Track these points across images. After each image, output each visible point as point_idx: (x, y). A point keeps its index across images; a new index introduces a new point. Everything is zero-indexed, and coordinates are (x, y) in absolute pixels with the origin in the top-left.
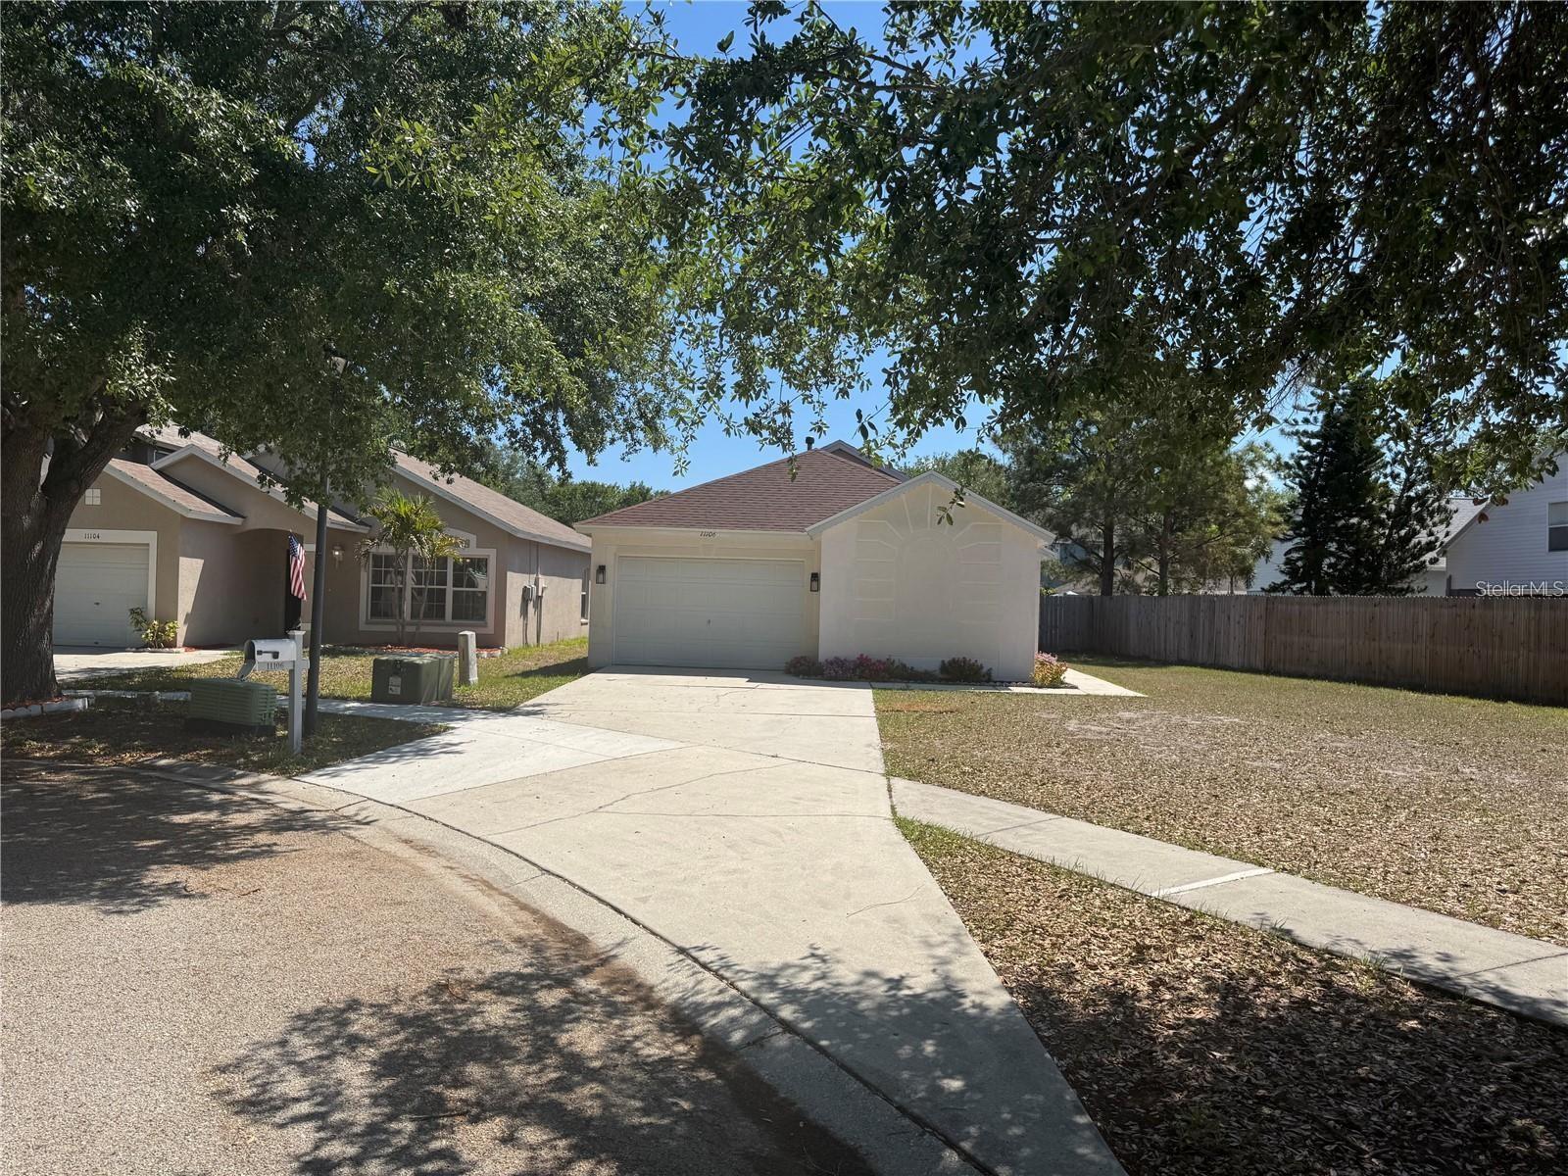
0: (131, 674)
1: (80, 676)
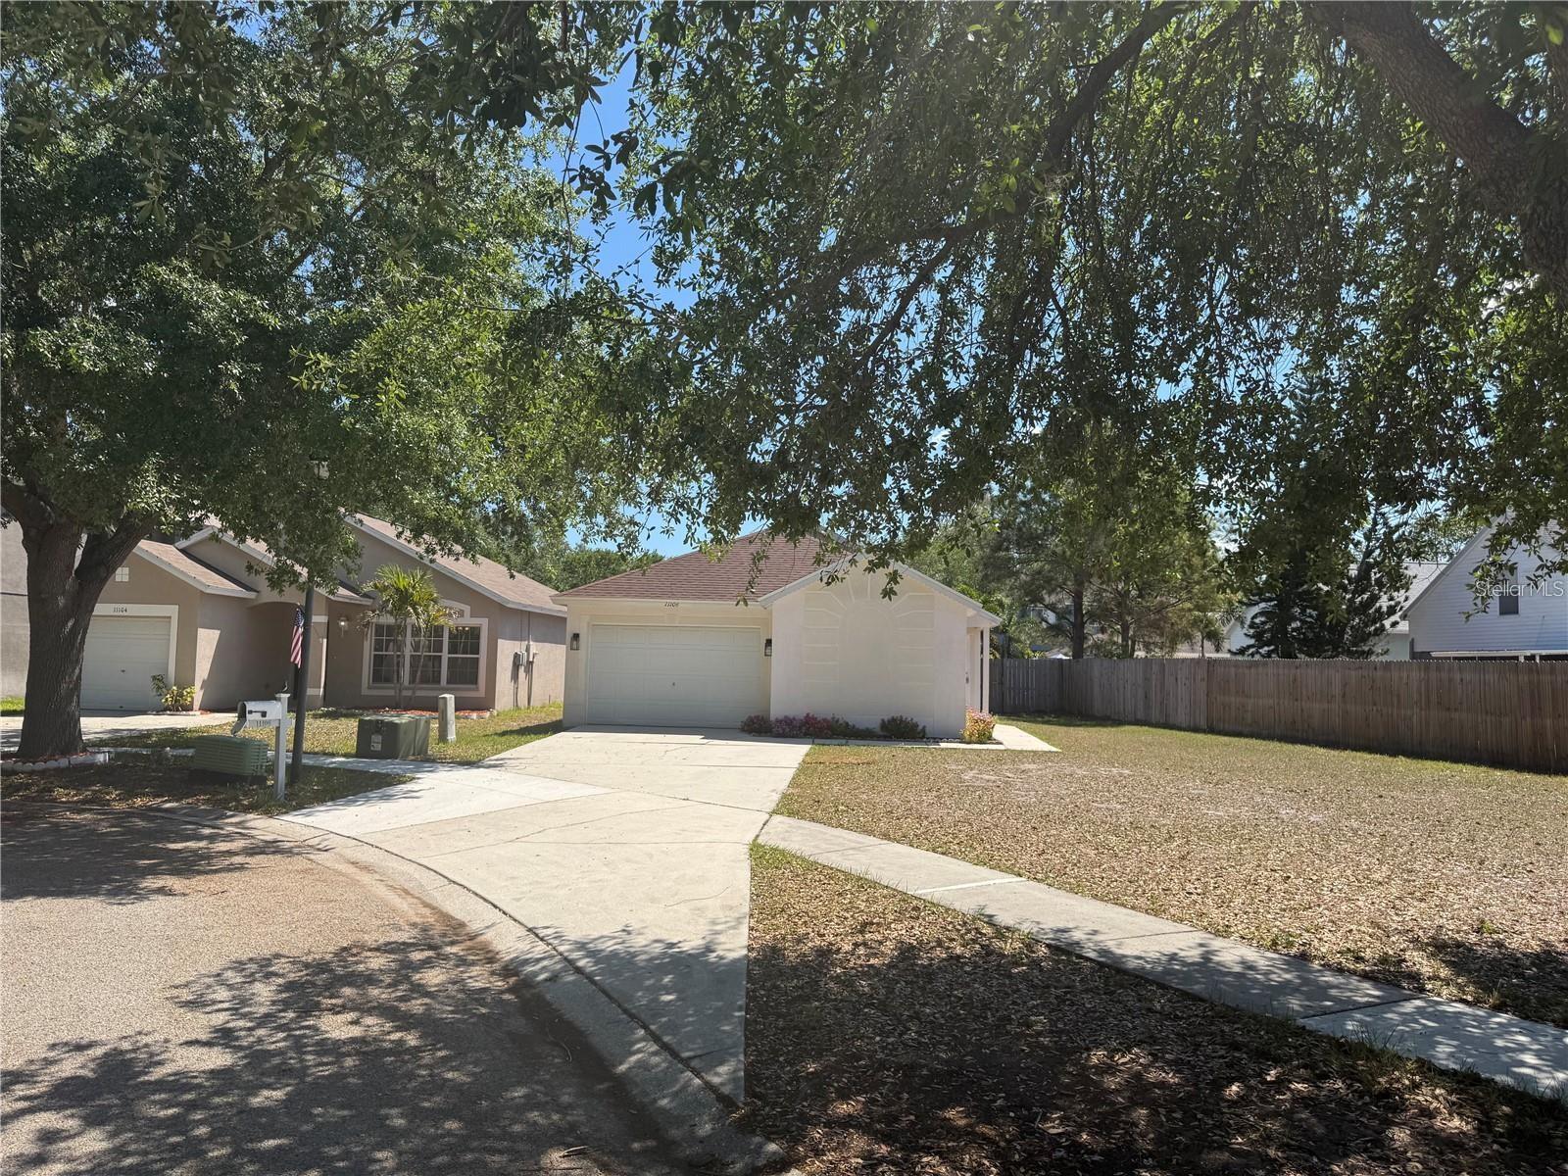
0: (148, 734)
1: (105, 736)
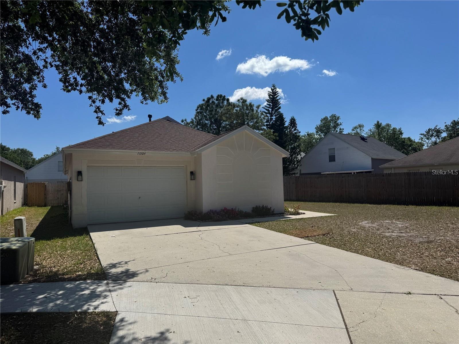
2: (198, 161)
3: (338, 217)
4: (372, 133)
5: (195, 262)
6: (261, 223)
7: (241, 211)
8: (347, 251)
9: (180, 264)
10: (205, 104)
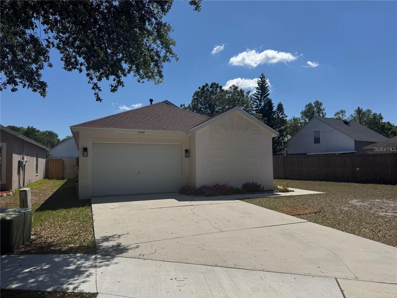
2: (192, 139)
3: (327, 194)
4: (353, 118)
5: (185, 238)
6: (251, 199)
7: (232, 187)
8: (342, 231)
9: (171, 240)
10: (201, 91)
